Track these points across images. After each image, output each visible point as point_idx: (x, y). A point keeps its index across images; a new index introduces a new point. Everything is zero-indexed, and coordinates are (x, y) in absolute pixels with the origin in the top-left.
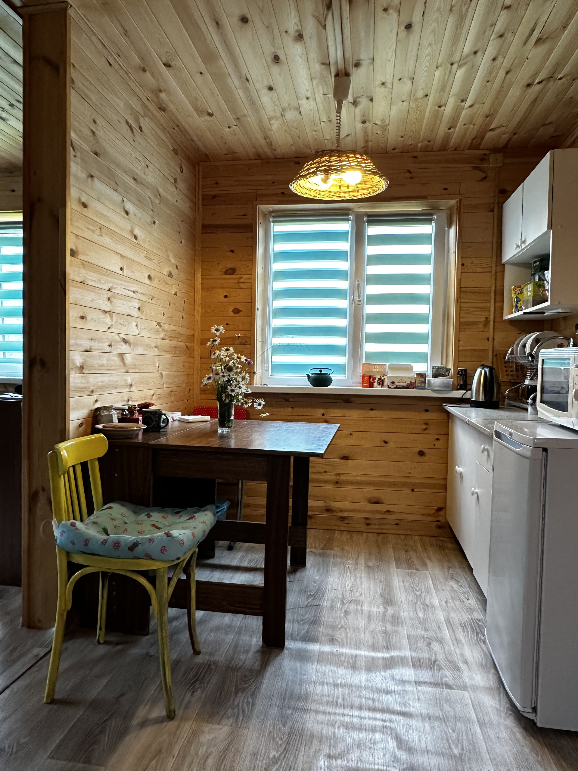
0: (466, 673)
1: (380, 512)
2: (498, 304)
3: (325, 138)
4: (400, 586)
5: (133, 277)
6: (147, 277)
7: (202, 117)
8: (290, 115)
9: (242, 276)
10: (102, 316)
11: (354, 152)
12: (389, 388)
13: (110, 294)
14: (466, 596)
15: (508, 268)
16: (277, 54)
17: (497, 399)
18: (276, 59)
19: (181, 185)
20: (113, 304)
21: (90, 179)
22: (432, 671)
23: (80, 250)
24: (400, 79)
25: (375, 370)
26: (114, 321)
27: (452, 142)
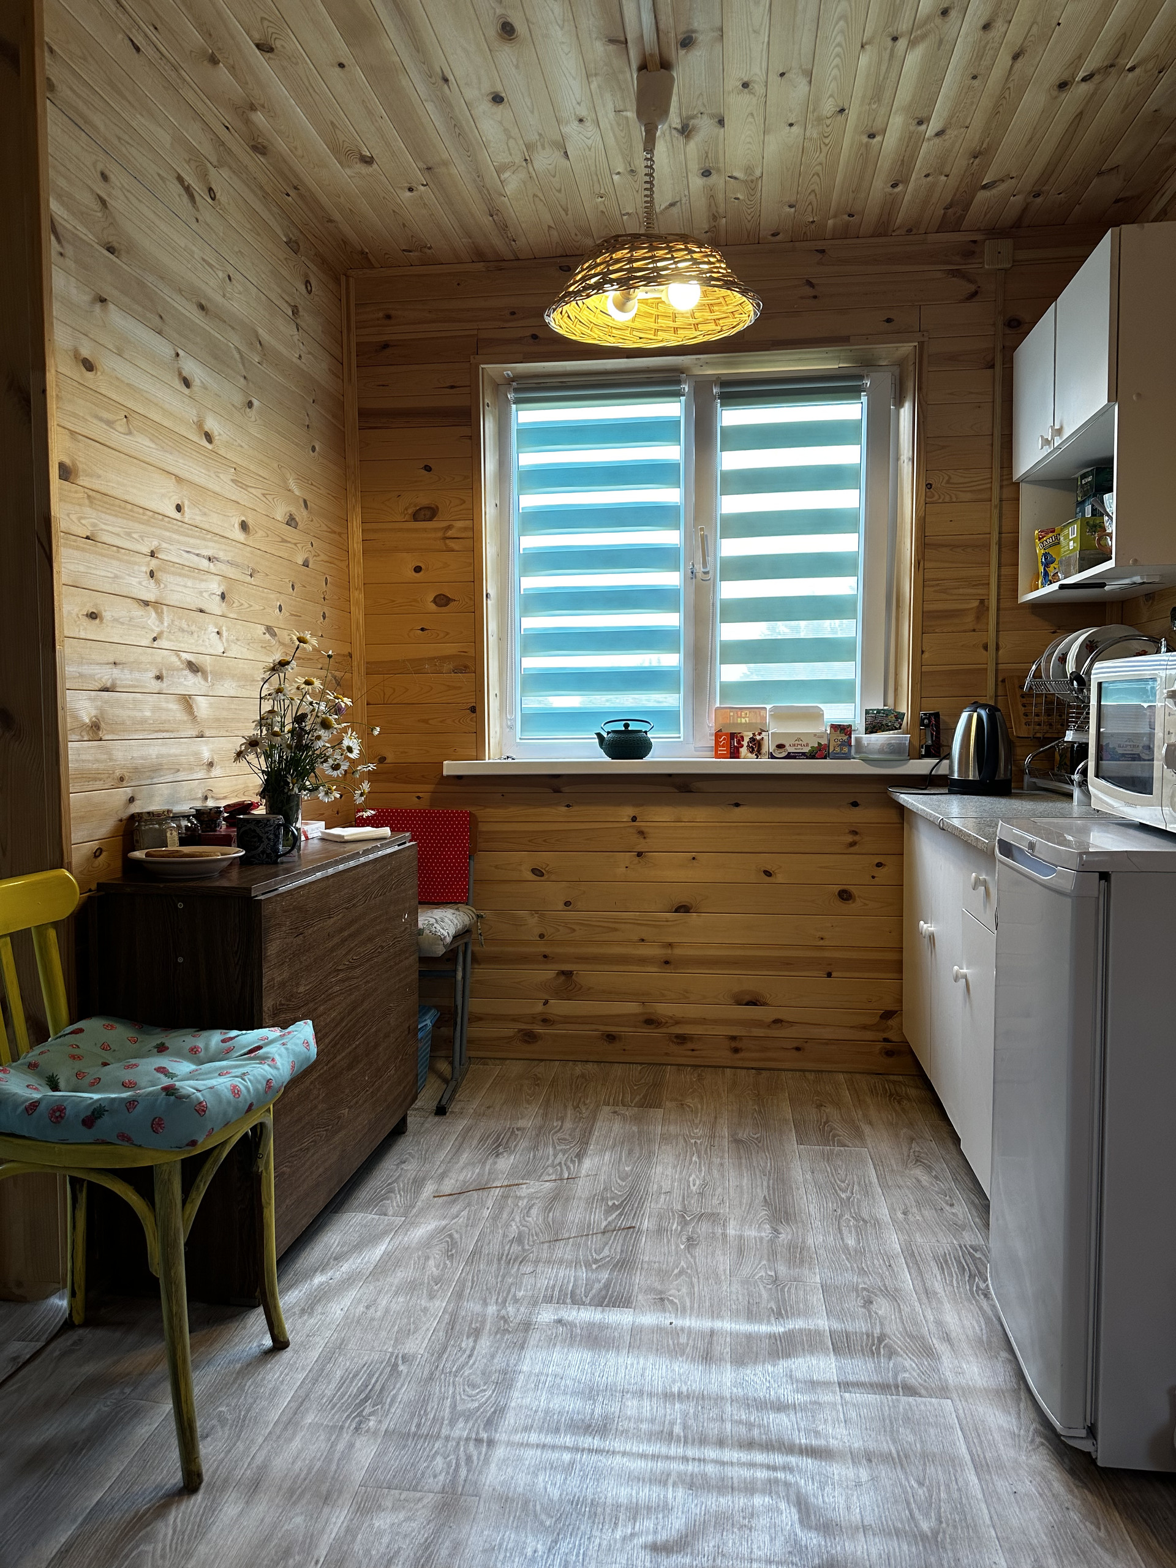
0: (947, 1362)
1: (759, 1024)
2: (1005, 571)
3: (623, 212)
4: (805, 1181)
5: (206, 526)
6: (237, 526)
7: (349, 166)
8: (545, 160)
9: (451, 523)
10: (138, 612)
11: (685, 238)
12: (773, 757)
13: (154, 563)
14: (948, 1198)
15: (1025, 490)
16: (509, 20)
17: (1005, 774)
18: (507, 30)
19: (307, 319)
20: (162, 586)
21: (98, 307)
22: (873, 1359)
23: (80, 466)
24: (782, 75)
25: (743, 721)
26: (166, 624)
27: (900, 217)
